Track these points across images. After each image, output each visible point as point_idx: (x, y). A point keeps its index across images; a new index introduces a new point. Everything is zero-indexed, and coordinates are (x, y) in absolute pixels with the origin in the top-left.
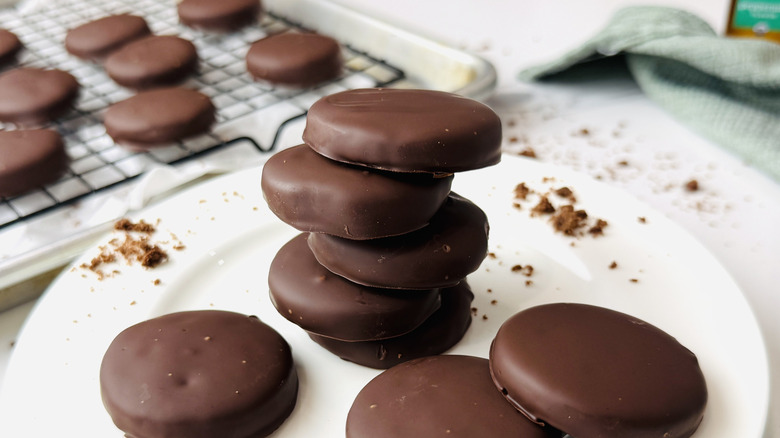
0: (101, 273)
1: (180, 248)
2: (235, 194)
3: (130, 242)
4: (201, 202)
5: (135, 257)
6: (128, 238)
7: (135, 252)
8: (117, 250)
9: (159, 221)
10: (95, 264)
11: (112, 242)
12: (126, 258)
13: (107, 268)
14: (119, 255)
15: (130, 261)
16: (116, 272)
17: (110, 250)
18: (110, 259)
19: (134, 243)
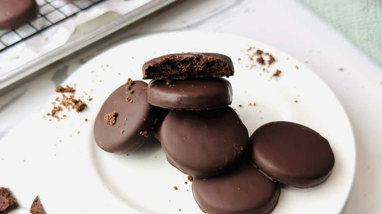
0: (57, 117)
1: (91, 100)
2: (107, 66)
3: (66, 99)
4: (92, 72)
5: (71, 107)
6: (64, 96)
7: (70, 104)
8: (61, 104)
9: (75, 84)
10: (54, 114)
11: (57, 99)
12: (67, 107)
13: (60, 114)
14: (62, 106)
15: (69, 109)
16: (64, 116)
17: (58, 104)
18: (60, 109)
19: (67, 99)
